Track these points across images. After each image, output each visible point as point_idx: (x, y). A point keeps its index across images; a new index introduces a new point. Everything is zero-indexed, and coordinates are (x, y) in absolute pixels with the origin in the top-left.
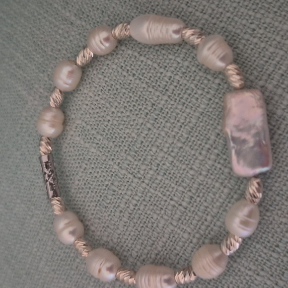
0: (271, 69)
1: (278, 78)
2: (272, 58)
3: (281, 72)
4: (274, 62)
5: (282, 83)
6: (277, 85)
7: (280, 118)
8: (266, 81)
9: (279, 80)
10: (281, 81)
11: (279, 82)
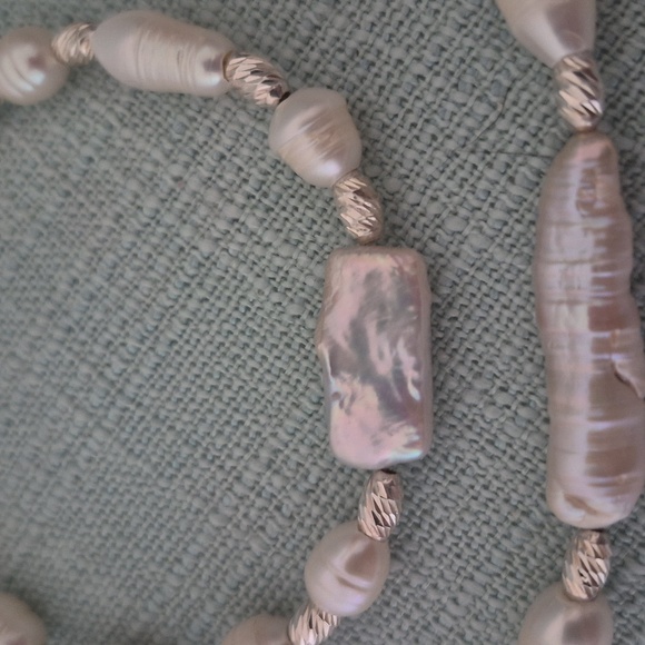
0: (200, 138)
1: (214, 163)
2: (205, 111)
3: (220, 149)
4: (208, 123)
5: (220, 177)
6: (210, 179)
7: (207, 258)
8: (187, 166)
9: (215, 167)
10: (218, 171)
11: (214, 171)
